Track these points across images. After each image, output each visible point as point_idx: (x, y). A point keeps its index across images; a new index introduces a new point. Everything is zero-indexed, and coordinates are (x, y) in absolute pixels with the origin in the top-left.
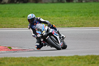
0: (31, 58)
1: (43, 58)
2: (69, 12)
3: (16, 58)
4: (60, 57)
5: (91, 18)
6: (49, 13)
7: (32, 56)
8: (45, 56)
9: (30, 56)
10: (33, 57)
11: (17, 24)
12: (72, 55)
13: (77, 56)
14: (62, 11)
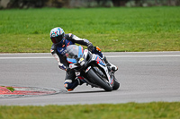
0: (49, 107)
1: (70, 108)
2: (118, 24)
3: (23, 108)
4: (103, 105)
5: (159, 34)
6: (82, 27)
7: (51, 104)
8: (76, 103)
9: (47, 104)
10: (52, 106)
11: (24, 45)
12: (124, 102)
13: (133, 104)
14: (106, 23)
